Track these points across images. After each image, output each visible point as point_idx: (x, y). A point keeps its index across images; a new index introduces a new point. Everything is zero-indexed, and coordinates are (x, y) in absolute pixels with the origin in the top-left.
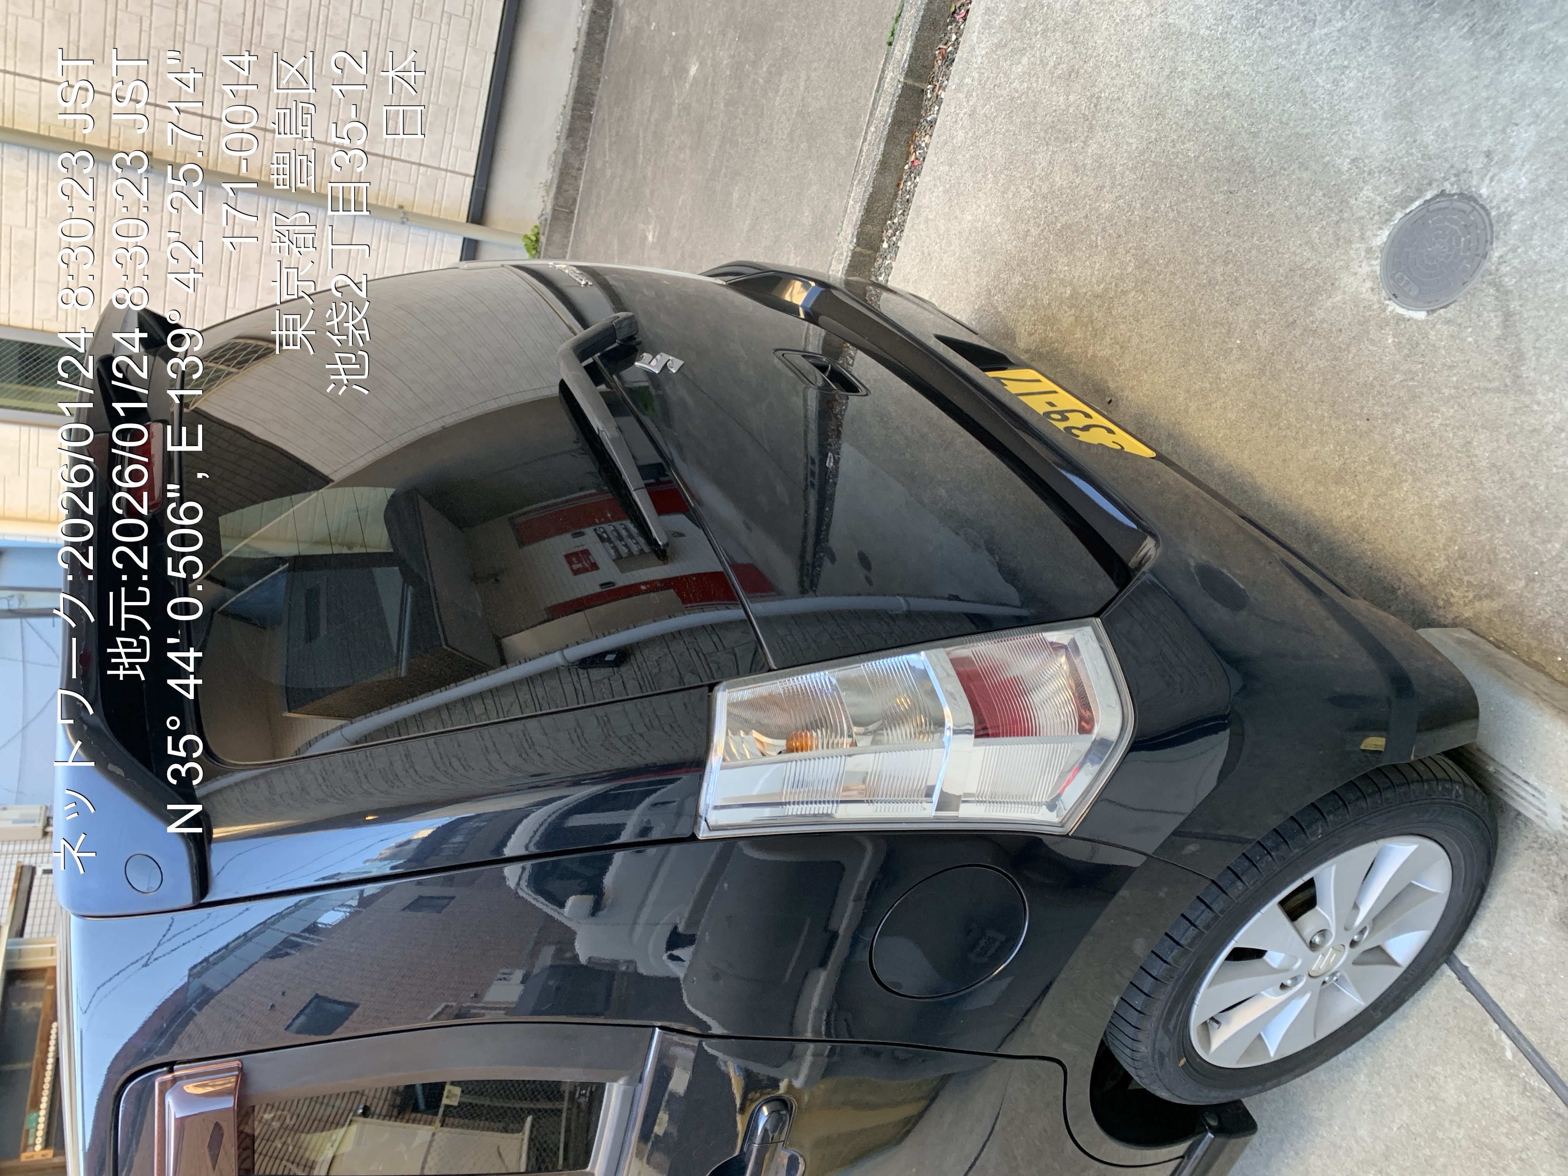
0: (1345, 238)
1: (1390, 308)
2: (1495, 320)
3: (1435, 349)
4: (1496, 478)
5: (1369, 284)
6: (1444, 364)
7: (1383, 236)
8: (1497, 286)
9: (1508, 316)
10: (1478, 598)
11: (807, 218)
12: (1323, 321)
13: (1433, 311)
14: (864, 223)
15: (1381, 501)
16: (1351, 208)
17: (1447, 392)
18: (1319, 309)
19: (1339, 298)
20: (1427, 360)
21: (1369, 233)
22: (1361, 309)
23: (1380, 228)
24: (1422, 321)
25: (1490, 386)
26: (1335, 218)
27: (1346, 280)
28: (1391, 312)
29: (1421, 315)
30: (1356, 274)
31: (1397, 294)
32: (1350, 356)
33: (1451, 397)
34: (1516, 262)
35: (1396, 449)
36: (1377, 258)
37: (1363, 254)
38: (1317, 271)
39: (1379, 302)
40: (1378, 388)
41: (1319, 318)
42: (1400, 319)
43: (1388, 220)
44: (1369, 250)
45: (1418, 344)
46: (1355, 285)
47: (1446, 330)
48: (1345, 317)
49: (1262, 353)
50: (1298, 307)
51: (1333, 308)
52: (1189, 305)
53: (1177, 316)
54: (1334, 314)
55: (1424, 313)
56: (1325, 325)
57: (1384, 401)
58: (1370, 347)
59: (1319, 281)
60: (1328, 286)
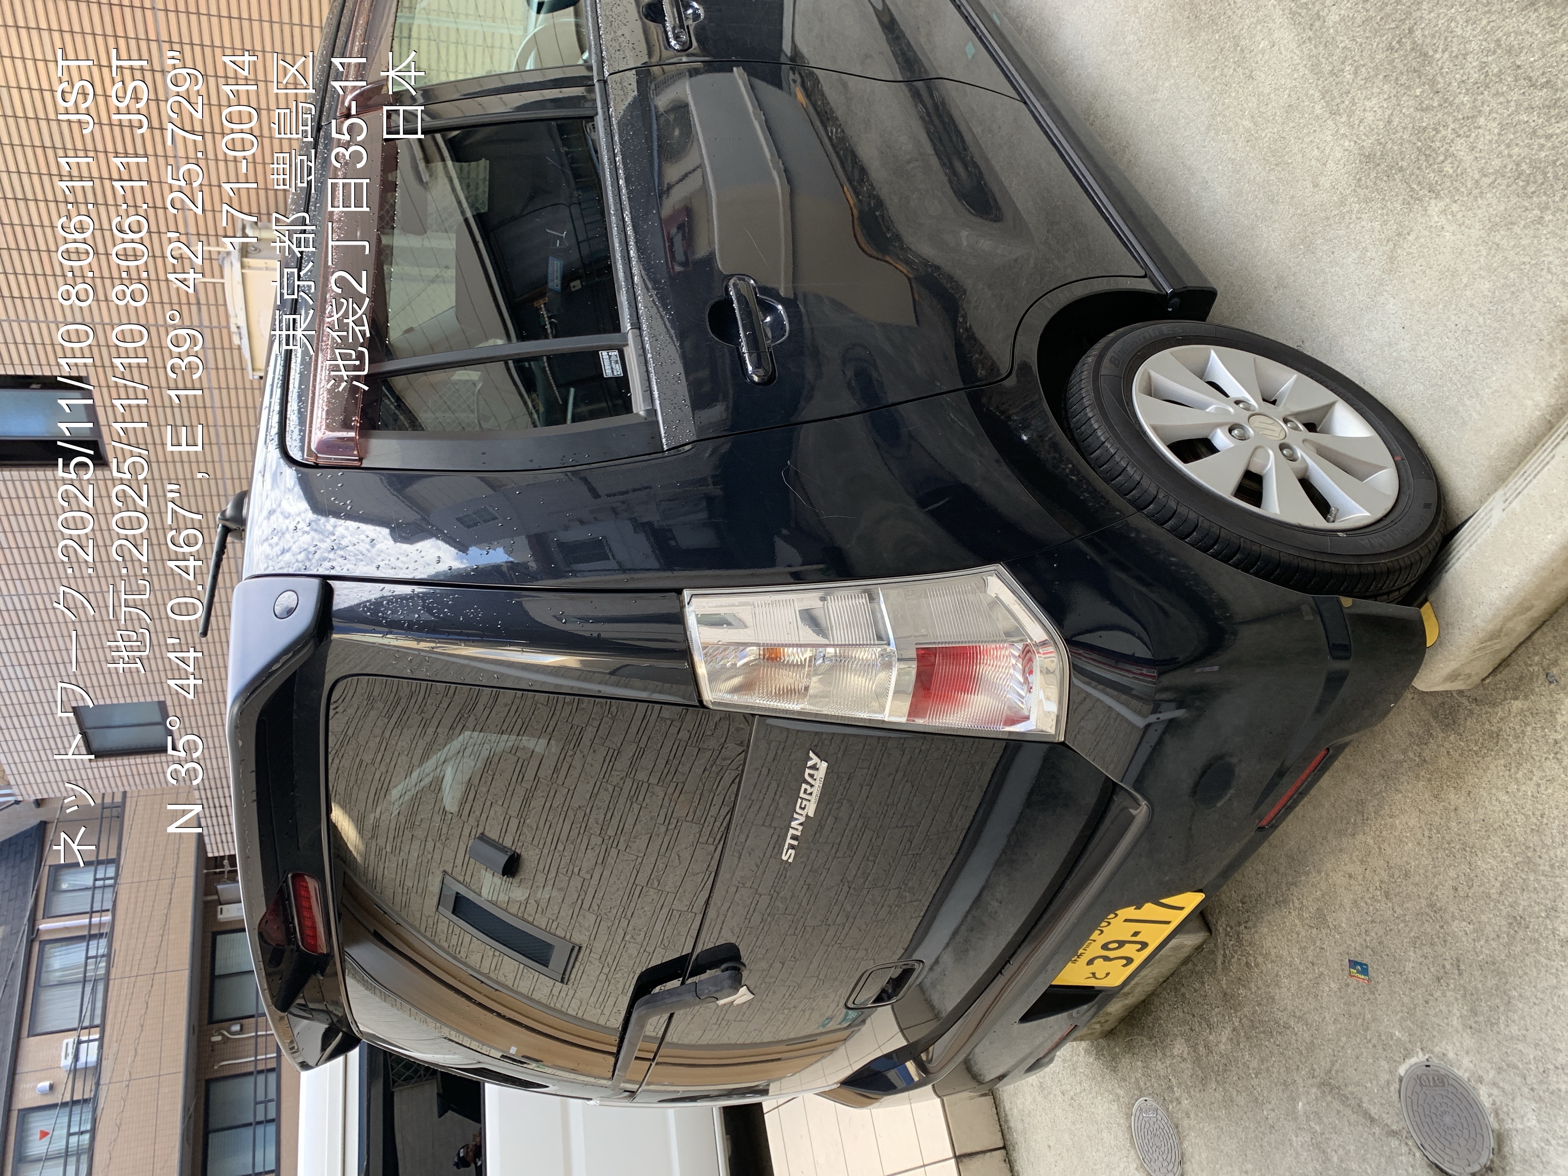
0: (1506, 1071)
1: (1420, 1053)
2: (1374, 1111)
3: (1376, 1059)
4: (1281, 1022)
5: (1451, 1055)
6: (1362, 1054)
7: (1486, 1102)
8: (1394, 1133)
9: (1372, 1120)
10: (1225, 956)
12: (1444, 994)
13: (1401, 1081)
15: (1295, 936)
16: (1528, 1099)
17: (1344, 1039)
18: (1457, 999)
19: (1455, 1023)
20: (1370, 1045)
21: (1495, 1091)
22: (1435, 1033)
23: (1494, 1104)
24: (1397, 1067)
25: (1335, 1068)
26: (1531, 1079)
27: (1469, 1041)
28: (1415, 1054)
29: (1402, 1071)
30: (1467, 1053)
31: (1429, 1069)
32: (1403, 994)
33: (1339, 1040)
34: (1403, 1158)
35: (1322, 973)
37: (1480, 1073)
38: (1492, 1024)
39: (1432, 1052)
40: (1368, 995)
41: (1449, 994)
43: (1497, 1115)
44: (1480, 1080)
45: (1384, 1050)
46: (1457, 1044)
47: (1384, 1077)
48: (1436, 1015)
49: (1448, 917)
50: (1470, 981)
51: (1450, 1011)
52: (1547, 868)
53: (1544, 845)
54: (1444, 1008)
55: (1402, 1074)
56: (1439, 994)
57: (1357, 992)
58: (1400, 1014)
59: (1481, 1019)
60: (1471, 1022)
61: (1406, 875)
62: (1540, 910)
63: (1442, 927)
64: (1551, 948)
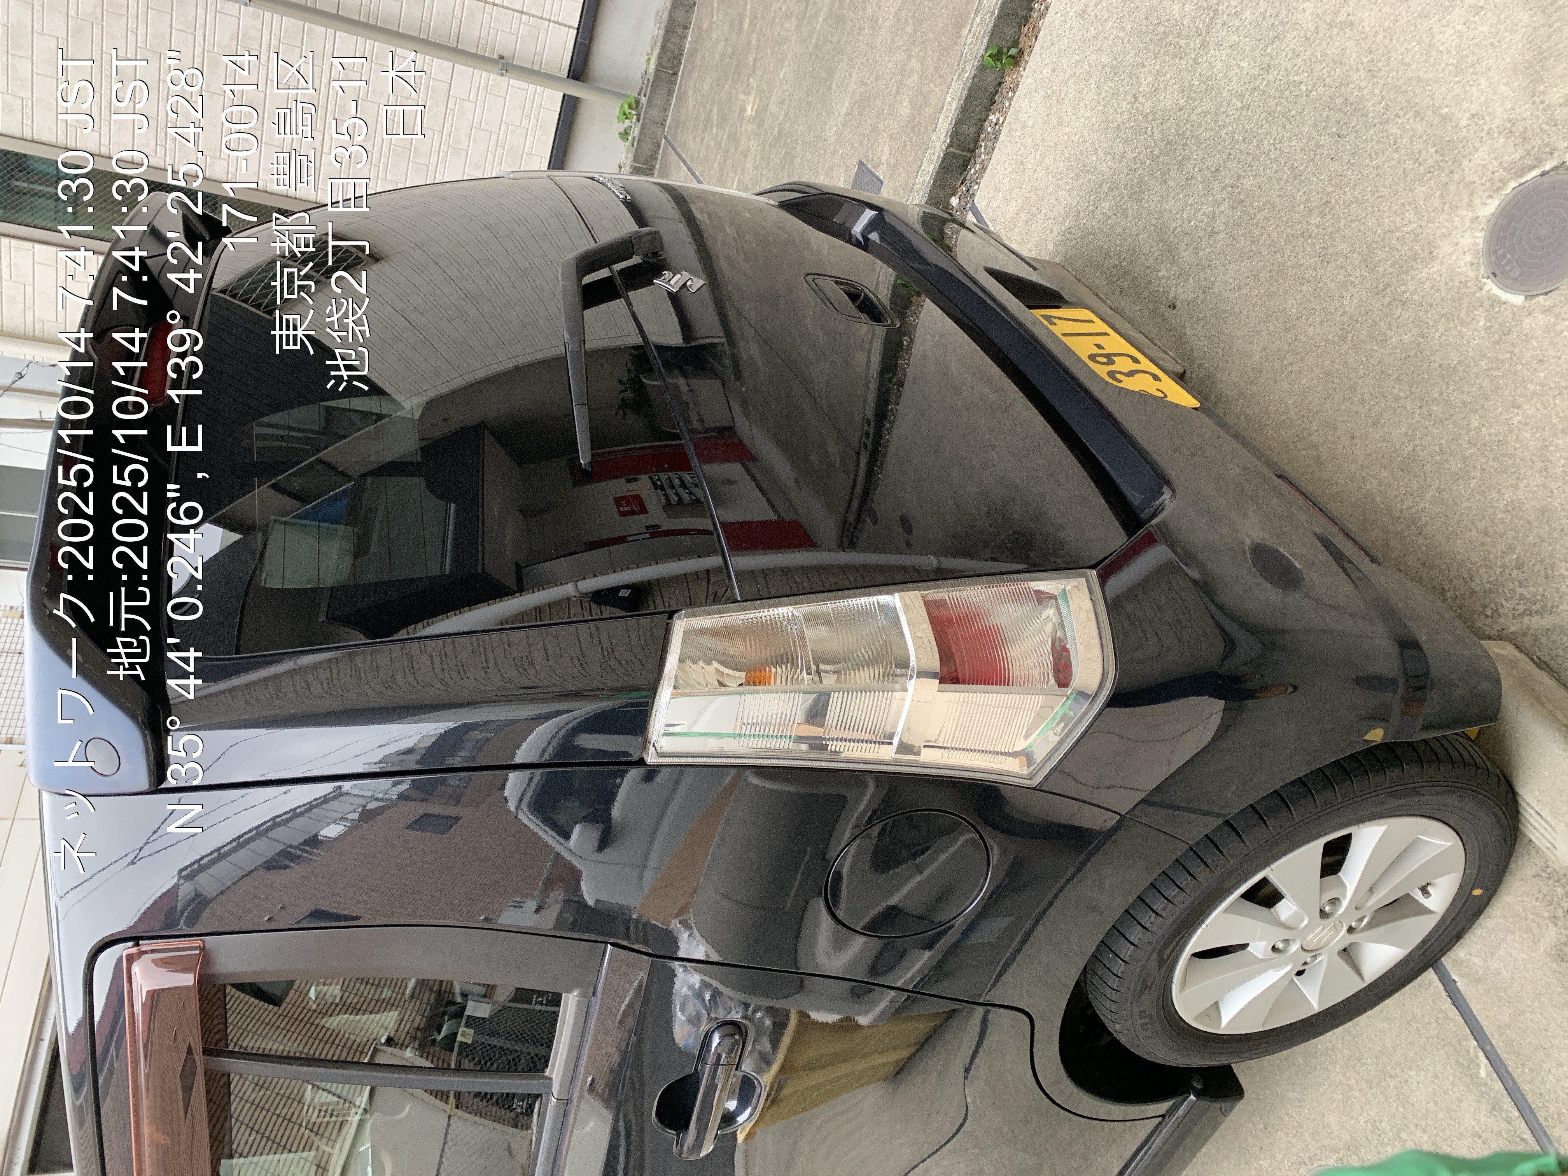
0: (1451, 203)
1: (1486, 288)
3: (1527, 338)
5: (1468, 258)
6: (1533, 357)
7: (1493, 205)
10: (1528, 612)
11: (905, 109)
12: (1414, 292)
13: (1532, 297)
14: (959, 122)
15: (1445, 495)
16: (1463, 170)
17: (1531, 387)
18: (1413, 278)
19: (1434, 269)
20: (1516, 350)
21: (1477, 201)
22: (1457, 284)
23: (1491, 196)
24: (1518, 308)
26: (1445, 179)
27: (1445, 248)
28: (1487, 292)
29: (1518, 299)
30: (1457, 244)
31: (1497, 273)
32: (1438, 335)
33: (1536, 394)
35: (1469, 442)
36: (1483, 229)
37: (1468, 223)
38: (1417, 235)
39: (1477, 278)
40: (1461, 373)
41: (1412, 288)
42: (1496, 302)
43: (1498, 190)
44: (1475, 220)
45: (1510, 331)
46: (1454, 257)
47: (1542, 319)
48: (1438, 290)
49: (1346, 319)
50: (1391, 273)
51: (1427, 279)
52: (1278, 255)
53: (1265, 266)
54: (1427, 286)
55: (1522, 298)
56: (1416, 297)
57: (1465, 388)
58: (1459, 328)
59: (1417, 247)
60: (1426, 254)
61: (1329, 374)
62: (1308, 244)
63: (1357, 321)
64: (1332, 221)
